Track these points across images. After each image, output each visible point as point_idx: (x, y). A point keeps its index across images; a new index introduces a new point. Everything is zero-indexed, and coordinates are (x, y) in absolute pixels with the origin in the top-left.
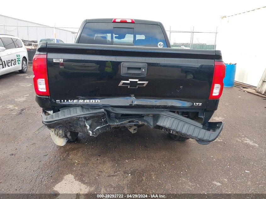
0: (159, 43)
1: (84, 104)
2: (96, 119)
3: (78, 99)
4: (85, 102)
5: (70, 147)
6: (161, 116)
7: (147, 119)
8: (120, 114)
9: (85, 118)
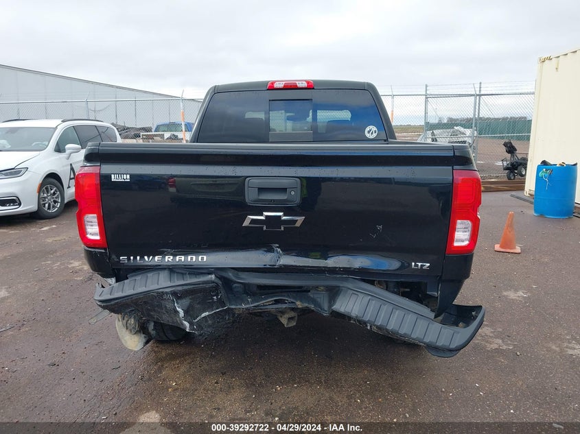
0: (368, 129)
1: (174, 264)
2: (198, 296)
3: (163, 254)
4: (177, 260)
5: (168, 351)
6: (342, 290)
7: (316, 296)
8: (253, 284)
9: (174, 294)
